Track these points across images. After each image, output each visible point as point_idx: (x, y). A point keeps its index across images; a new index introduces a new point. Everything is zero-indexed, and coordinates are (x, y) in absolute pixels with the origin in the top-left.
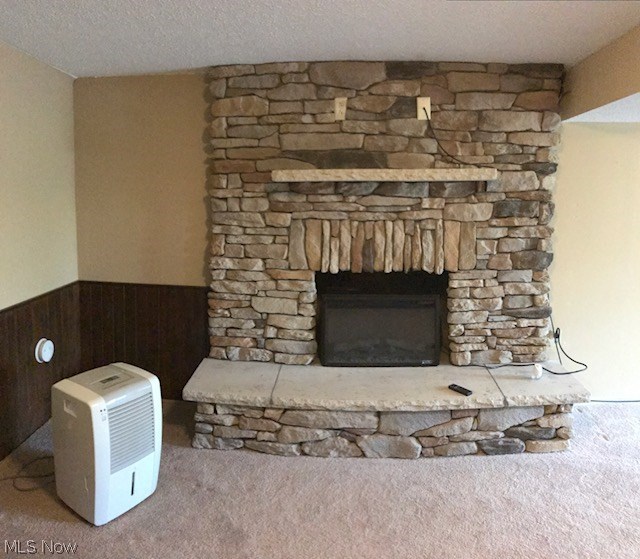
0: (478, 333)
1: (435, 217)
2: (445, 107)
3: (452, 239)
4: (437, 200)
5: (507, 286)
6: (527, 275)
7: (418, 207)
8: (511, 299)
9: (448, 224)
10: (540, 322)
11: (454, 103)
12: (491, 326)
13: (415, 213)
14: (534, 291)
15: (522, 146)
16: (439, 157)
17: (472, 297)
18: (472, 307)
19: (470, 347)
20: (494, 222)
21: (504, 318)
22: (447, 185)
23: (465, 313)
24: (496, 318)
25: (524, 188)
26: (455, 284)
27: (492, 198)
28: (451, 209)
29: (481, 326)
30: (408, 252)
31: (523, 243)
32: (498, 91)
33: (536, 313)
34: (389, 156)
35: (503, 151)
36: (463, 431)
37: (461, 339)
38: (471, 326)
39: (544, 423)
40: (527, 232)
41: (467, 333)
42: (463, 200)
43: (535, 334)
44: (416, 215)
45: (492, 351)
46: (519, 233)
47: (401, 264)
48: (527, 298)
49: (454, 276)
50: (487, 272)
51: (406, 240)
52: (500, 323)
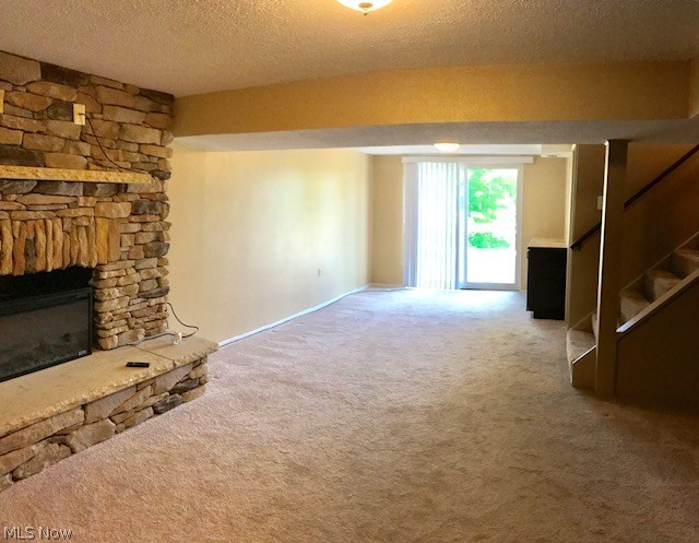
0: (122, 316)
1: (89, 214)
2: (95, 116)
3: (102, 235)
4: (91, 198)
5: (142, 272)
6: (154, 262)
7: (75, 205)
8: (145, 283)
9: (99, 220)
10: (162, 300)
11: (101, 113)
12: (132, 308)
13: (73, 211)
14: (159, 274)
15: (149, 156)
16: (90, 159)
17: (117, 286)
18: (118, 295)
19: (117, 332)
20: (133, 219)
21: (140, 300)
22: (99, 185)
23: (113, 302)
24: (135, 301)
25: (152, 191)
26: (105, 275)
27: (131, 198)
28: (102, 207)
29: (124, 310)
30: (67, 248)
31: (152, 236)
32: (133, 109)
33: (161, 292)
34: (47, 155)
35: (138, 160)
36: (145, 399)
37: (110, 325)
38: (118, 312)
39: (193, 376)
40: (154, 227)
41: (115, 318)
42: (110, 199)
43: (159, 310)
44: (73, 213)
45: (131, 332)
46: (149, 227)
47: (61, 261)
48: (155, 281)
49: (106, 268)
50: (128, 262)
51: (65, 237)
52: (138, 304)
